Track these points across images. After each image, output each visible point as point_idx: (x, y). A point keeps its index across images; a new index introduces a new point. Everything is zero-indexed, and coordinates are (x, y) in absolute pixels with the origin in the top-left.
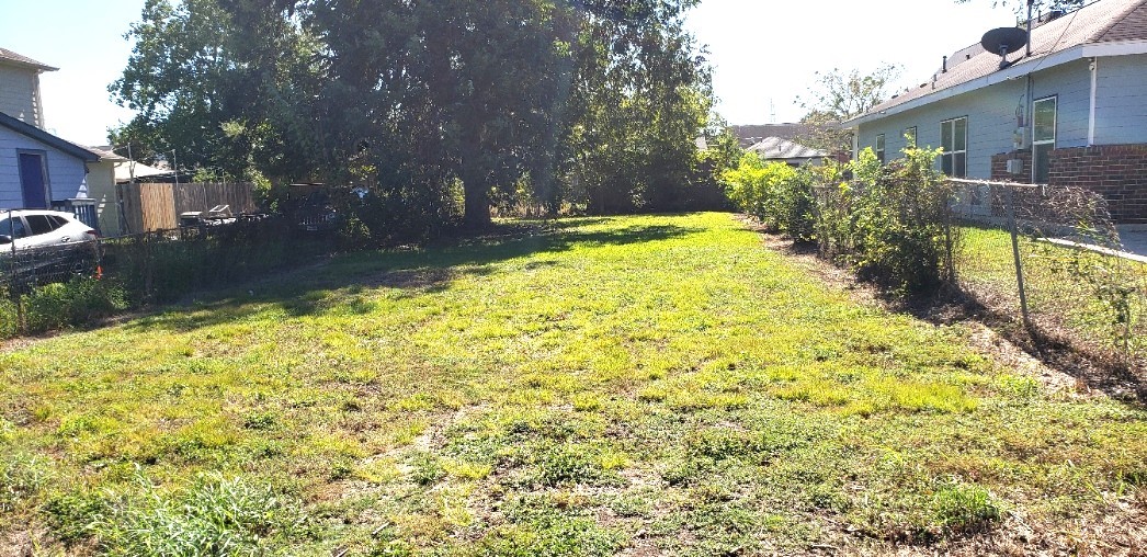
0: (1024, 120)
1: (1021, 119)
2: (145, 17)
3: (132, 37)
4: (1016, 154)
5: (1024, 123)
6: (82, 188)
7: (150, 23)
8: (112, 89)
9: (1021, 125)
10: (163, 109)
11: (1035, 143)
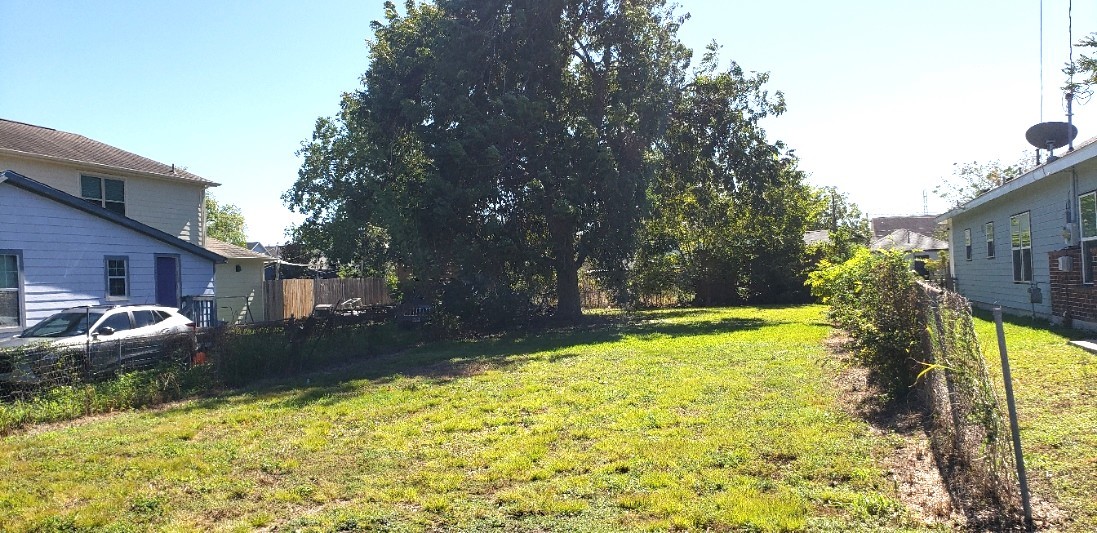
0: (1072, 215)
1: (1068, 214)
2: (315, 137)
3: (302, 154)
4: (1066, 252)
5: (1072, 218)
6: (211, 285)
7: (319, 142)
8: (284, 197)
9: (1069, 221)
10: (328, 214)
11: (1084, 239)
